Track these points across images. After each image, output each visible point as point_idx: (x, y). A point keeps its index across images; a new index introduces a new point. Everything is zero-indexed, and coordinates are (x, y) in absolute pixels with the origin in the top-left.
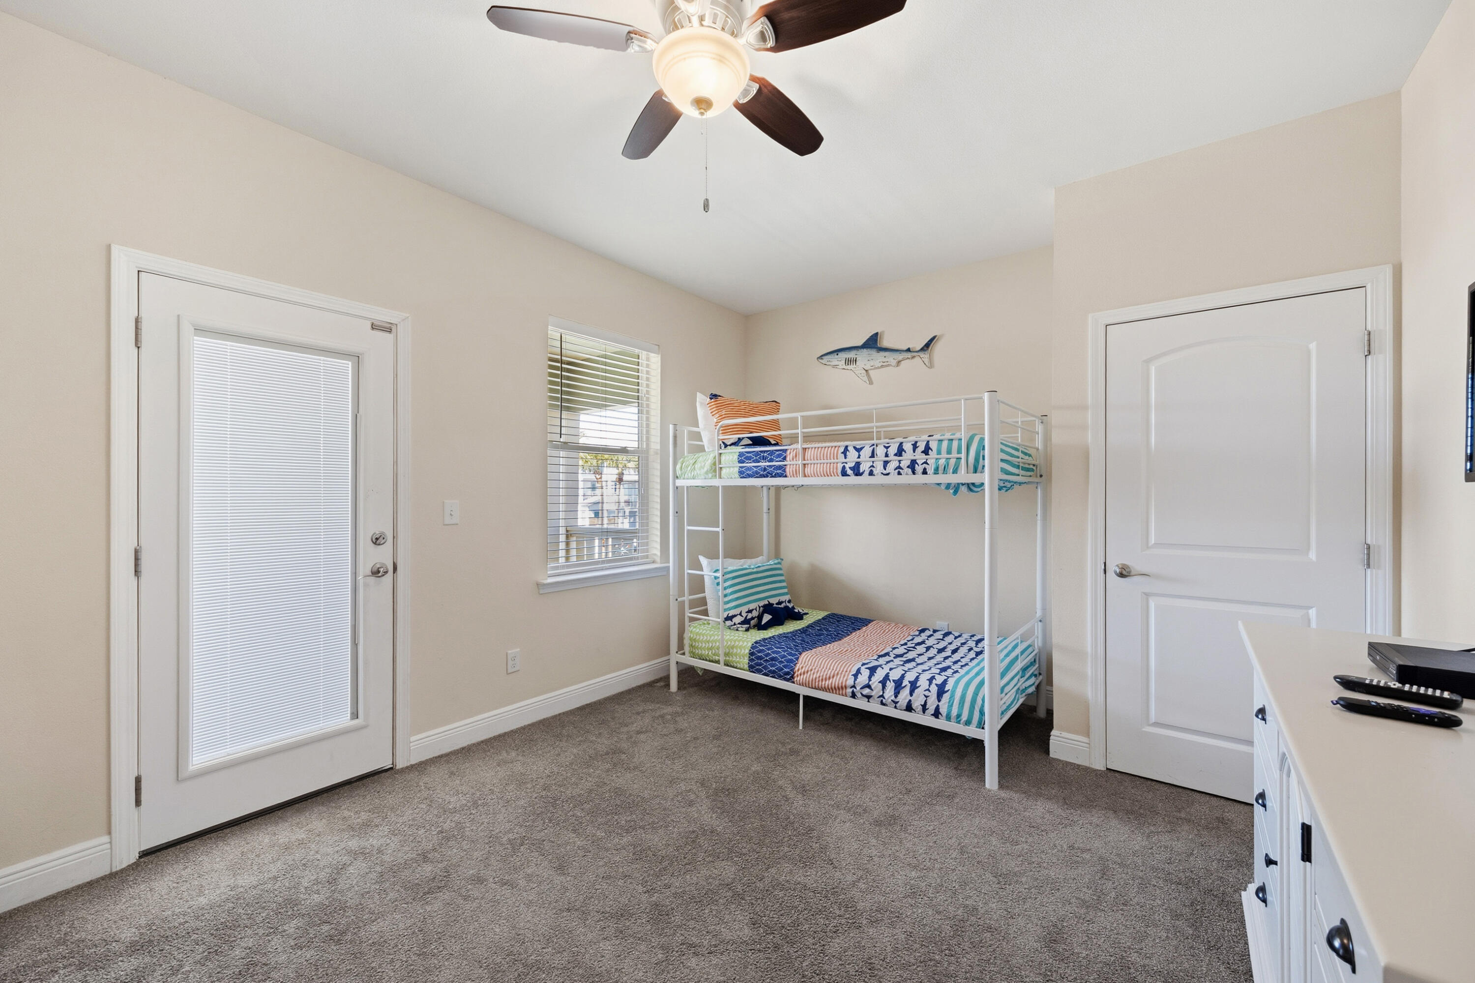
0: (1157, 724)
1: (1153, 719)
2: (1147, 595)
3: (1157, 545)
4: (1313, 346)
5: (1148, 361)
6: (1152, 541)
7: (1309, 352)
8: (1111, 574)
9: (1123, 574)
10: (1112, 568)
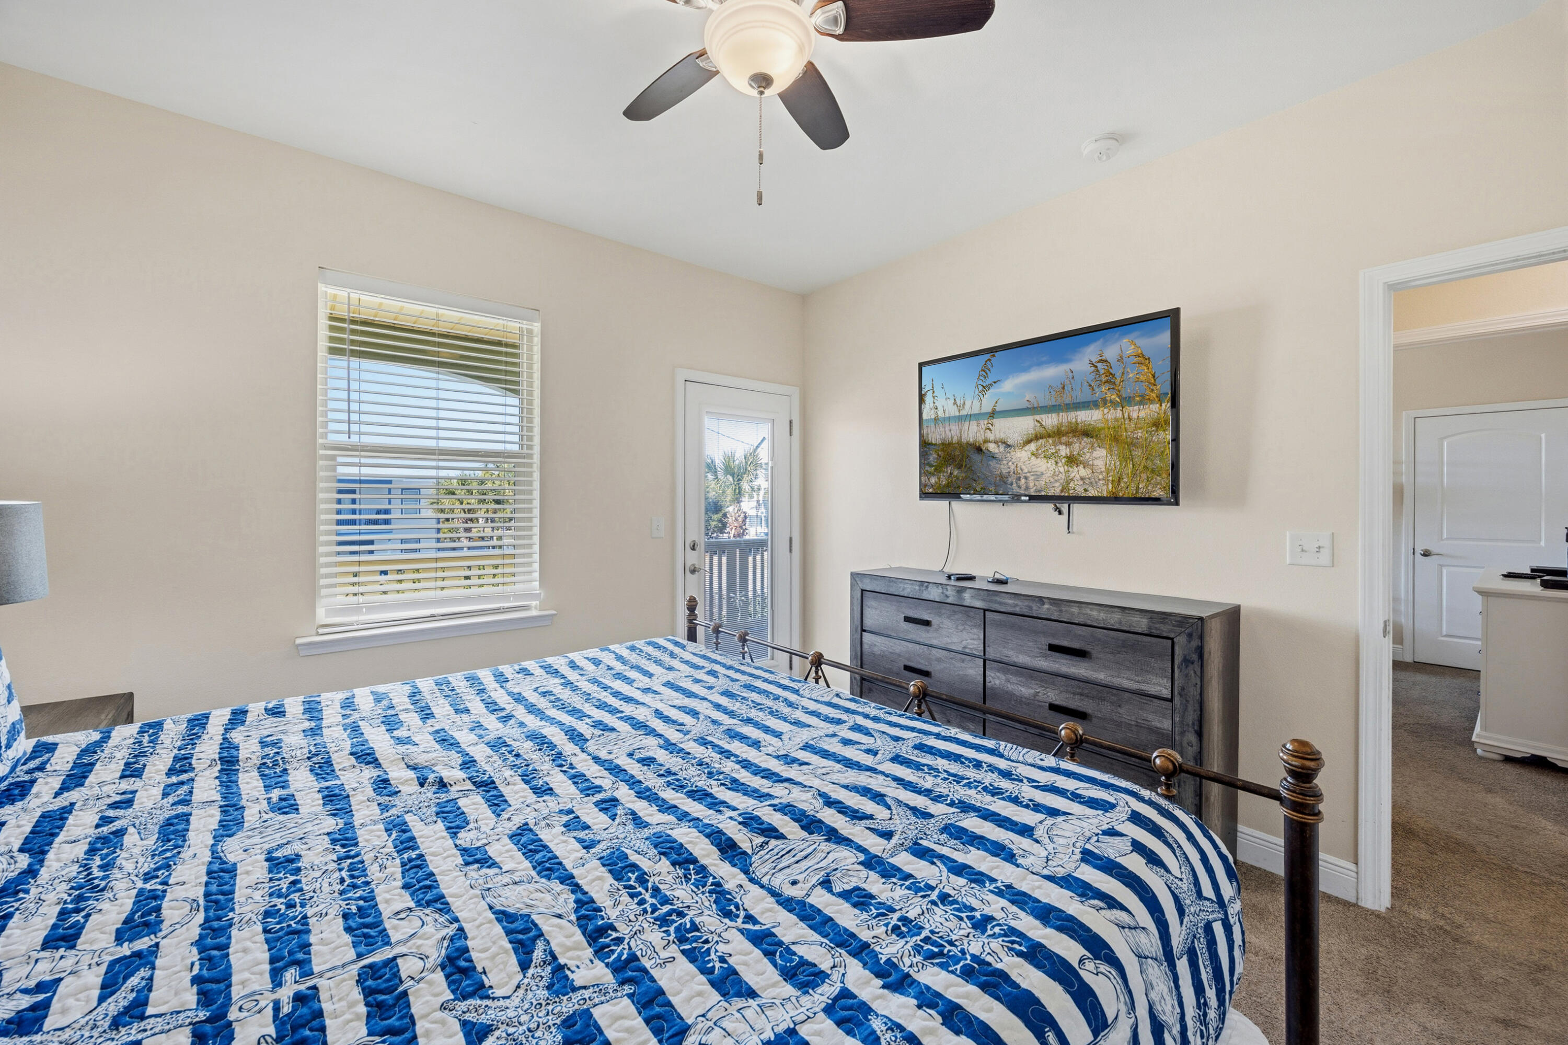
0: (1446, 636)
1: (1444, 633)
2: (1442, 566)
3: (1447, 539)
4: (1543, 436)
5: (1442, 439)
6: (1445, 536)
7: (1541, 438)
8: (1418, 555)
9: (1426, 554)
10: (1419, 551)
